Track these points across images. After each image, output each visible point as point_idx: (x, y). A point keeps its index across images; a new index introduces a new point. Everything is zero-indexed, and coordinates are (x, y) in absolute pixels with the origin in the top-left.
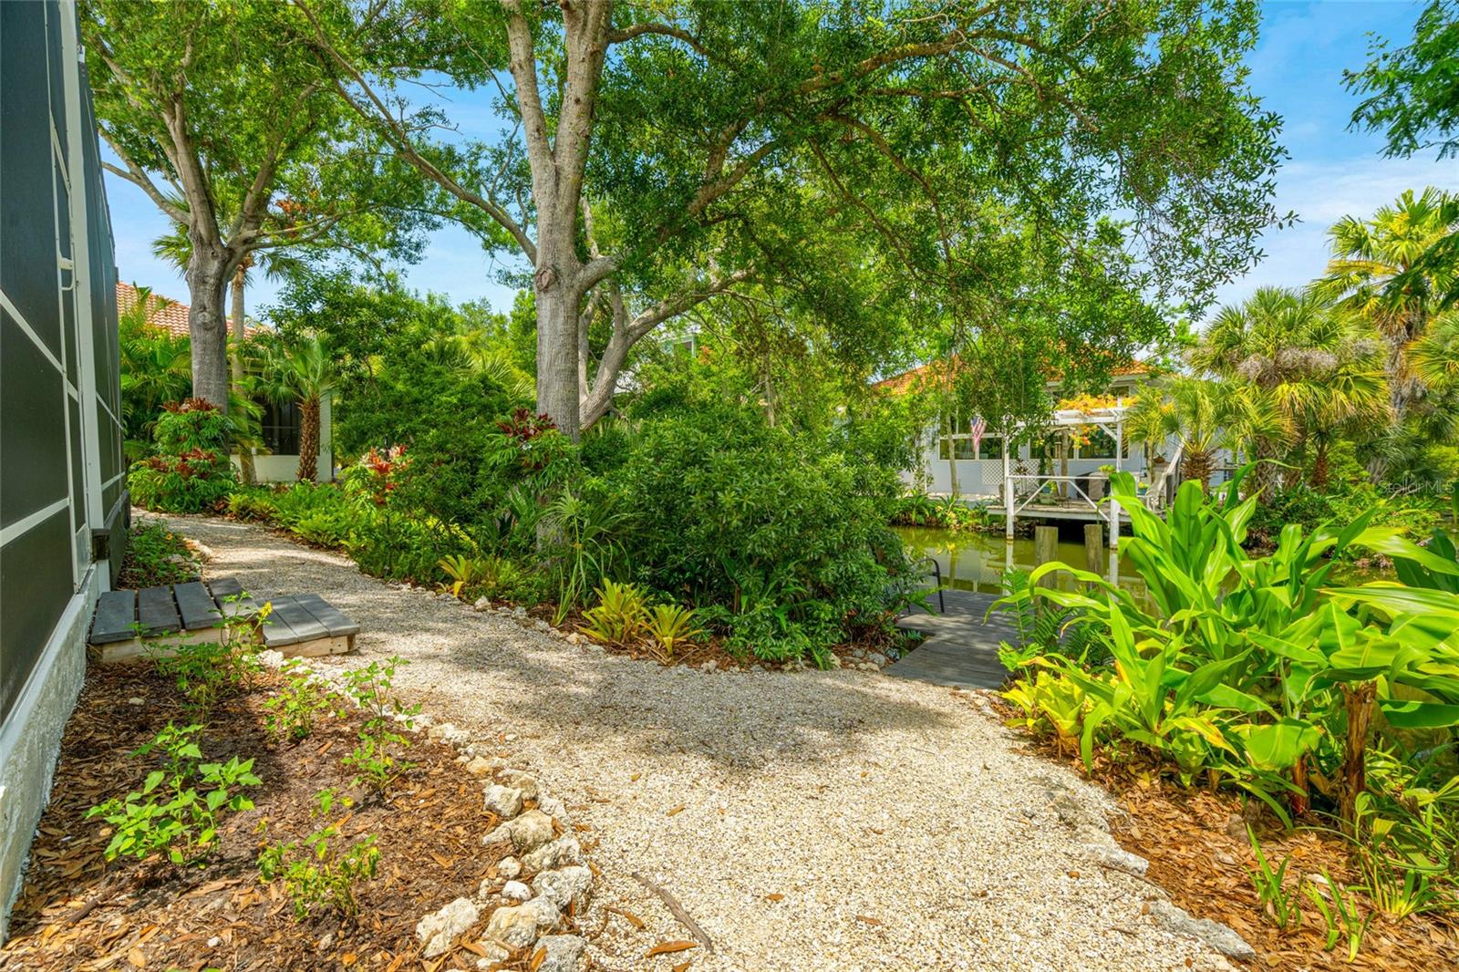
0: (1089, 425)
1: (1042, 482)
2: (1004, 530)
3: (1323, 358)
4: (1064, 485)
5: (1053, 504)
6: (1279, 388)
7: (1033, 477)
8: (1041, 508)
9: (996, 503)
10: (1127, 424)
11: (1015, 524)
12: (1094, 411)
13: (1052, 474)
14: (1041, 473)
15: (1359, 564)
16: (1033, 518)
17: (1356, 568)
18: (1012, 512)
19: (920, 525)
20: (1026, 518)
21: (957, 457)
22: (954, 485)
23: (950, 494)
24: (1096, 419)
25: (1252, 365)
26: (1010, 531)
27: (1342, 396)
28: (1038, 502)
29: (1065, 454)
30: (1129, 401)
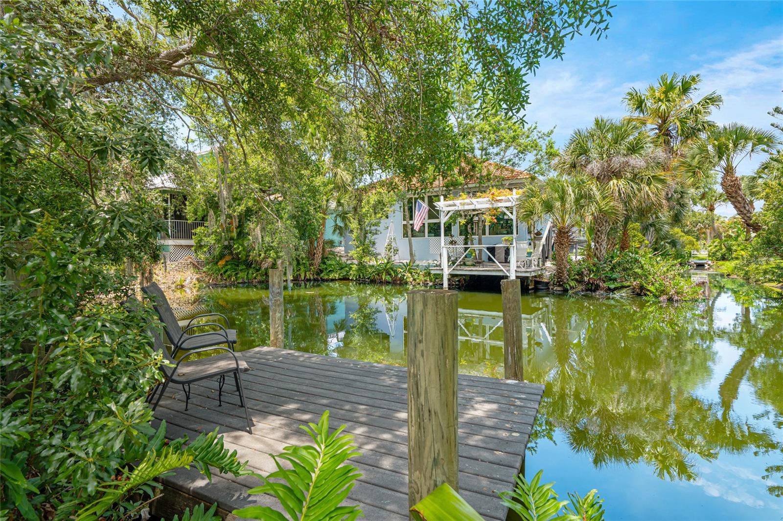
0: (496, 209)
1: (466, 249)
2: (442, 284)
3: (637, 161)
4: (480, 251)
5: (473, 265)
6: (611, 183)
7: (460, 246)
8: (467, 268)
9: (437, 266)
10: (519, 207)
11: (449, 280)
12: (498, 198)
13: (472, 244)
14: (466, 243)
15: (661, 299)
16: (461, 275)
17: (659, 302)
18: (446, 272)
19: (388, 283)
20: (457, 275)
21: (413, 236)
22: (411, 254)
23: (408, 261)
24: (500, 205)
25: (595, 166)
26: (446, 285)
27: (647, 188)
28: (465, 264)
29: (481, 231)
30: (521, 191)
